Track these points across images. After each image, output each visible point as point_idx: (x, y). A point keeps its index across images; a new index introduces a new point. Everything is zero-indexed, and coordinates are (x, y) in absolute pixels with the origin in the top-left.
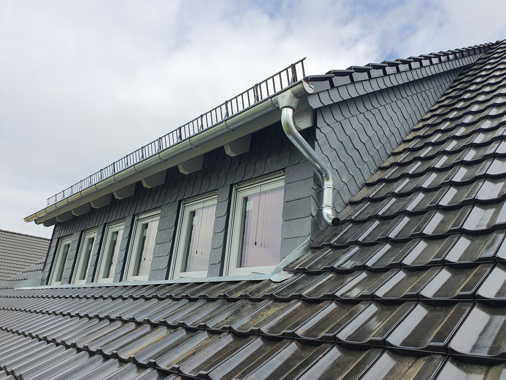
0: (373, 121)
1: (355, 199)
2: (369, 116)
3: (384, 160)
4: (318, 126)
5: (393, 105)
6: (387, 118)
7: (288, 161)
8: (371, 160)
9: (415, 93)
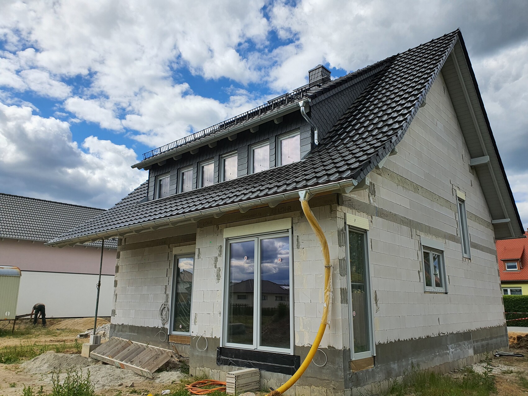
0: (331, 107)
1: (325, 137)
2: (329, 105)
3: (336, 122)
4: (312, 111)
5: (340, 98)
6: (337, 105)
7: (300, 125)
8: (331, 123)
9: (350, 91)
